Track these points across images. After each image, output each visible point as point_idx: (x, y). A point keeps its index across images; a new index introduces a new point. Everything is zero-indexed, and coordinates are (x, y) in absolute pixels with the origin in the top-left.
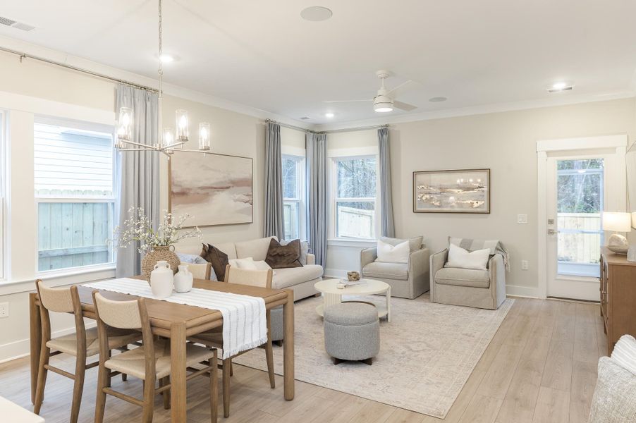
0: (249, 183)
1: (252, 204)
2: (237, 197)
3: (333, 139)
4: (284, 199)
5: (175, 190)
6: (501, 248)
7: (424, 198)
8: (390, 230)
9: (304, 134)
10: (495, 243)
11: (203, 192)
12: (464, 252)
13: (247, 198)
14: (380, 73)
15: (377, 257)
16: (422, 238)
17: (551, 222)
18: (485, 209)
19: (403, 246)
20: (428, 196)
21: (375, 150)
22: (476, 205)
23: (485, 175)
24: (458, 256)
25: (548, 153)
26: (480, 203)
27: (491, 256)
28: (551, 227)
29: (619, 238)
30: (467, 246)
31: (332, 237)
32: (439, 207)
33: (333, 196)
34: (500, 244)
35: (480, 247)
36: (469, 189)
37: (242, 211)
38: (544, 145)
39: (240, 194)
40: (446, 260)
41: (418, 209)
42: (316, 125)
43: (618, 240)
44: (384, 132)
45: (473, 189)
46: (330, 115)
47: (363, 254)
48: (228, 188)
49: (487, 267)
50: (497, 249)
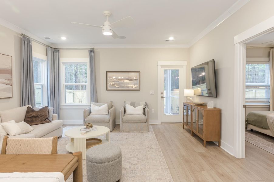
0: (10, 72)
1: (12, 86)
3: (62, 53)
4: (35, 83)
6: (146, 105)
7: (111, 84)
8: (95, 98)
9: (45, 48)
10: (144, 103)
12: (132, 107)
13: (8, 82)
15: (91, 112)
16: (112, 102)
17: (162, 93)
18: (138, 89)
19: (105, 106)
20: (113, 83)
21: (87, 60)
22: (134, 87)
23: (137, 74)
24: (130, 109)
26: (136, 86)
27: (144, 109)
28: (162, 95)
29: (190, 99)
30: (133, 104)
31: (62, 104)
32: (118, 88)
33: (63, 83)
34: (146, 103)
35: (139, 105)
36: (131, 80)
37: (4, 90)
38: (160, 63)
40: (125, 111)
41: (109, 88)
42: (53, 44)
43: (190, 100)
44: (92, 51)
45: (133, 80)
46: (64, 38)
47: (85, 112)
49: (144, 114)
50: (145, 105)
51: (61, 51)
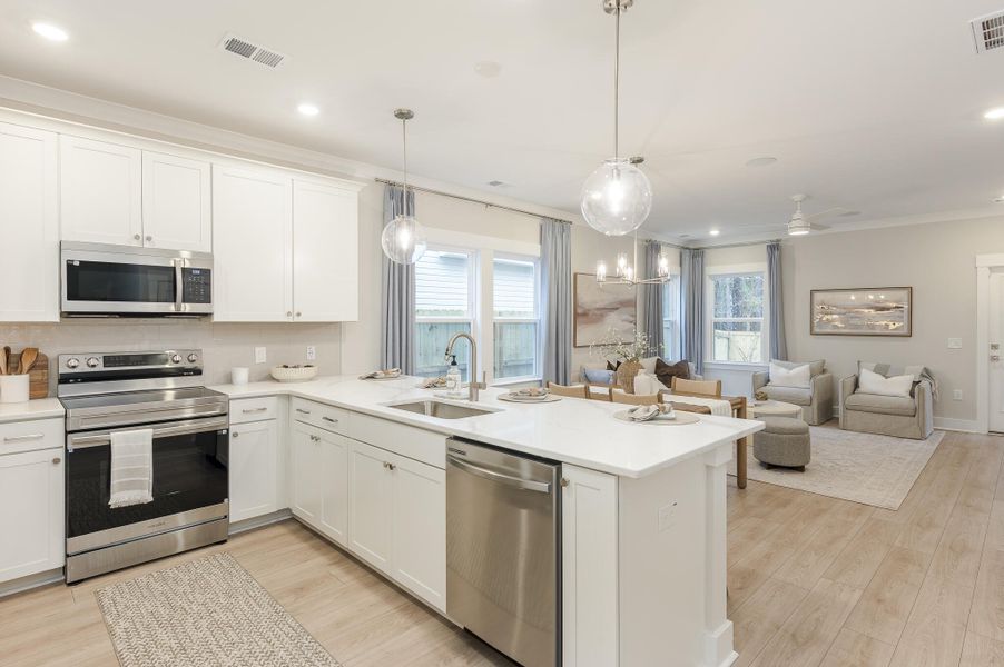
0: (633, 303)
1: (635, 324)
2: (625, 317)
5: (579, 311)
6: (927, 374)
7: (824, 319)
8: (780, 351)
9: (679, 251)
10: (920, 369)
11: (599, 313)
12: (879, 377)
13: (632, 319)
14: (797, 197)
15: (769, 381)
16: (824, 362)
17: (995, 347)
18: (905, 331)
19: (802, 370)
20: (830, 317)
21: (764, 267)
22: (892, 327)
23: (904, 294)
24: (870, 381)
25: (990, 268)
26: (897, 325)
27: (915, 383)
28: (995, 353)
30: (883, 371)
31: (708, 360)
32: (844, 328)
33: (710, 317)
34: (926, 370)
35: (901, 372)
36: (883, 309)
37: (626, 332)
38: (984, 261)
39: (625, 314)
40: (856, 385)
41: (817, 330)
42: (691, 241)
44: (774, 248)
45: (888, 309)
46: (714, 233)
47: (755, 377)
48: (617, 309)
49: (912, 394)
50: (922, 375)
51: (706, 251)
